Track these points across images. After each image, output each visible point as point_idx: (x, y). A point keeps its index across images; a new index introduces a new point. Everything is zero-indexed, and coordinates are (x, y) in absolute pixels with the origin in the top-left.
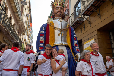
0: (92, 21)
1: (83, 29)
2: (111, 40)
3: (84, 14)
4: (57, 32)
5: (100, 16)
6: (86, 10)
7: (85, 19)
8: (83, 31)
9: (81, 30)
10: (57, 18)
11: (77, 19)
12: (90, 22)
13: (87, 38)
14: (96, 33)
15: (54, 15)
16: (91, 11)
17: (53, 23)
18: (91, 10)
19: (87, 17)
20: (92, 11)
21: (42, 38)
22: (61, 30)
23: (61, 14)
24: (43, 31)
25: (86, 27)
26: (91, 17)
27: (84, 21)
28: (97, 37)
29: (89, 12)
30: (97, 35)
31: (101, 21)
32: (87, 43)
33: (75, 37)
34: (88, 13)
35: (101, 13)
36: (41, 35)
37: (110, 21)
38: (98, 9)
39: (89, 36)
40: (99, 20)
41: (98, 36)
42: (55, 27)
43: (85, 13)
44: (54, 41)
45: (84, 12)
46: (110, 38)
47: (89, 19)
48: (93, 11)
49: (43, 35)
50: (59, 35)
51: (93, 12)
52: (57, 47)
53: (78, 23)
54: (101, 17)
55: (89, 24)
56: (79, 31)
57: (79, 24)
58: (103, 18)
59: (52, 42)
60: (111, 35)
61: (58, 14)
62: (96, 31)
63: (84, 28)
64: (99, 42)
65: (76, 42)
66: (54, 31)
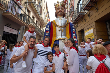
0: (91, 15)
1: (84, 21)
2: (107, 28)
3: (84, 10)
5: (97, 9)
6: (85, 6)
7: (85, 13)
8: (84, 23)
9: (83, 22)
11: (79, 14)
12: (89, 16)
13: (87, 28)
14: (94, 24)
15: (57, 15)
16: (90, 7)
17: (55, 22)
18: (90, 6)
19: (86, 11)
20: (91, 6)
21: (47, 34)
22: (61, 27)
23: (62, 13)
24: (48, 28)
25: (86, 19)
26: (90, 11)
27: (84, 15)
28: (95, 27)
29: (88, 7)
30: (95, 26)
31: (98, 13)
32: (88, 32)
33: (74, 31)
34: (87, 8)
35: (98, 7)
37: (106, 13)
38: (96, 4)
39: (89, 26)
40: (97, 13)
41: (96, 26)
42: (57, 25)
43: (85, 9)
44: (56, 36)
45: (84, 8)
46: (107, 27)
47: (88, 13)
48: (92, 6)
49: (48, 32)
50: (59, 31)
51: (91, 7)
52: (58, 41)
53: (80, 16)
54: (99, 10)
55: (89, 17)
56: (81, 23)
57: (81, 18)
58: (100, 11)
59: (54, 37)
60: (107, 24)
61: (59, 13)
62: (94, 22)
63: (85, 20)
64: (97, 31)
65: (74, 35)
66: (56, 28)
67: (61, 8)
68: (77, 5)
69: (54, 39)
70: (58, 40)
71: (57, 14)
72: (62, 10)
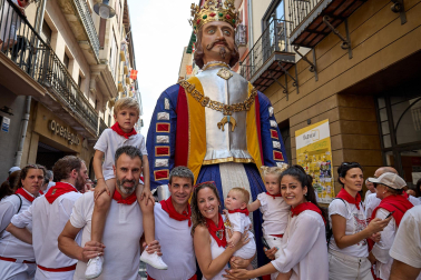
0: (321, 63)
1: (292, 88)
2: (379, 123)
3: (298, 43)
4: (212, 117)
5: (349, 47)
6: (303, 28)
7: (298, 58)
8: (293, 96)
9: (286, 92)
10: (213, 63)
11: (274, 59)
12: (314, 68)
13: (305, 116)
14: (334, 102)
15: (203, 55)
16: (319, 33)
17: (200, 85)
18: (320, 29)
19: (304, 50)
20: (322, 32)
21: (163, 138)
22: (227, 109)
23: (227, 50)
24: (167, 111)
25: (301, 82)
26: (318, 51)
27: (294, 64)
28: (338, 117)
29: (313, 35)
30: (337, 110)
31: (352, 63)
32: (306, 134)
33: (273, 128)
34: (309, 39)
35: (352, 36)
36: (161, 128)
37: (383, 65)
38: (342, 26)
39: (313, 112)
40: (346, 63)
41: (341, 114)
42: (208, 99)
43: (300, 40)
44: (203, 147)
45: (295, 36)
46: (378, 117)
47: (310, 58)
48: (327, 31)
49: (165, 128)
50: (220, 125)
51: (325, 33)
53: (278, 69)
54: (354, 52)
55: (313, 74)
56: (280, 94)
57: (279, 74)
58: (359, 54)
59: (196, 152)
60: (380, 106)
61: (217, 49)
62: (335, 97)
63: (297, 84)
64: (345, 133)
65: (276, 144)
66: (203, 113)
67: (223, 28)
68: (263, 20)
69: (195, 161)
70: (217, 166)
71: (206, 52)
72: (226, 38)
